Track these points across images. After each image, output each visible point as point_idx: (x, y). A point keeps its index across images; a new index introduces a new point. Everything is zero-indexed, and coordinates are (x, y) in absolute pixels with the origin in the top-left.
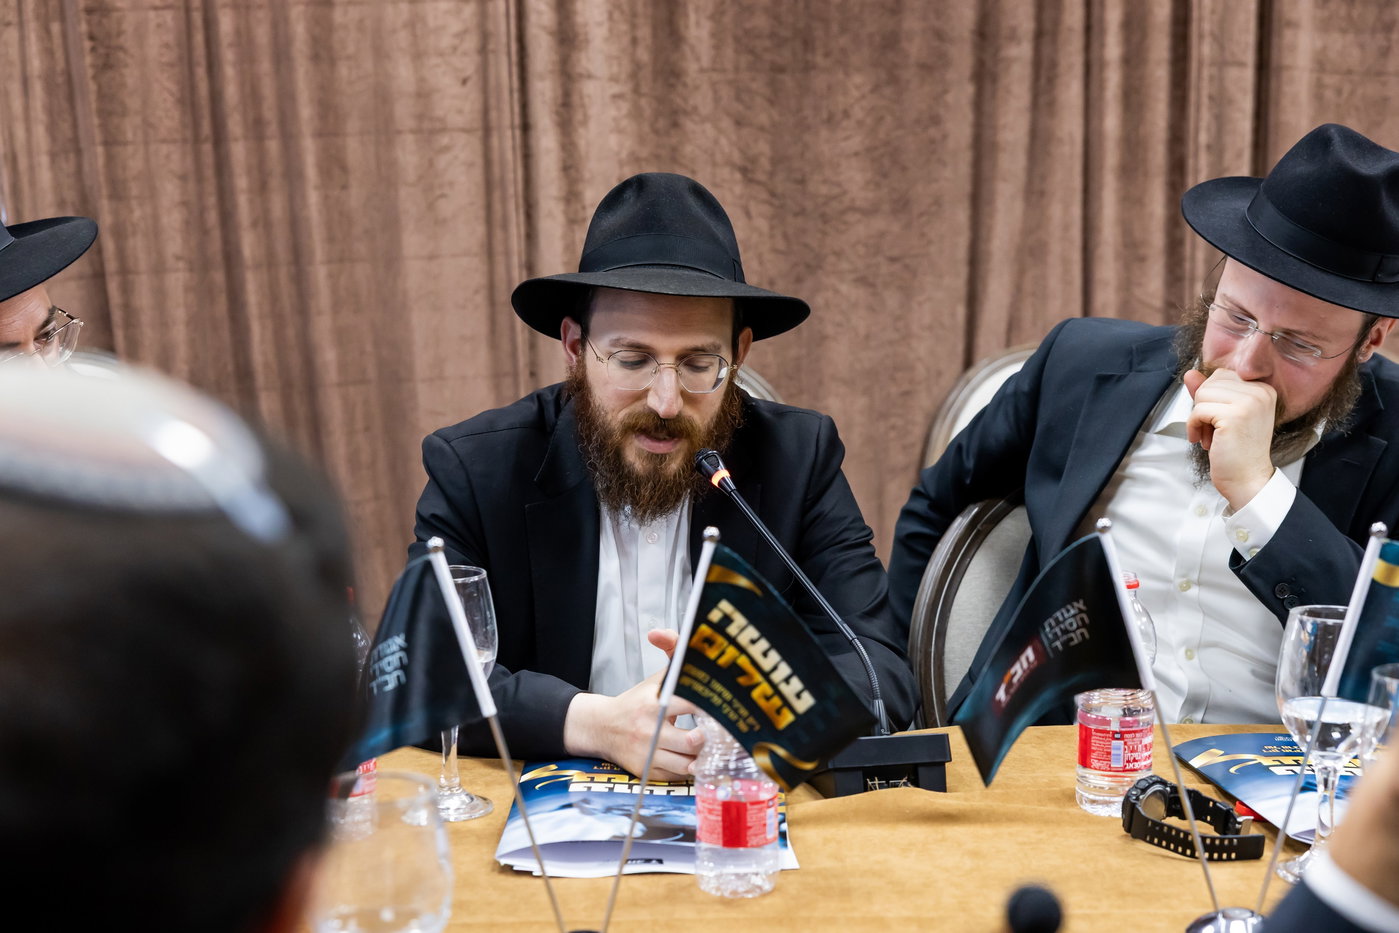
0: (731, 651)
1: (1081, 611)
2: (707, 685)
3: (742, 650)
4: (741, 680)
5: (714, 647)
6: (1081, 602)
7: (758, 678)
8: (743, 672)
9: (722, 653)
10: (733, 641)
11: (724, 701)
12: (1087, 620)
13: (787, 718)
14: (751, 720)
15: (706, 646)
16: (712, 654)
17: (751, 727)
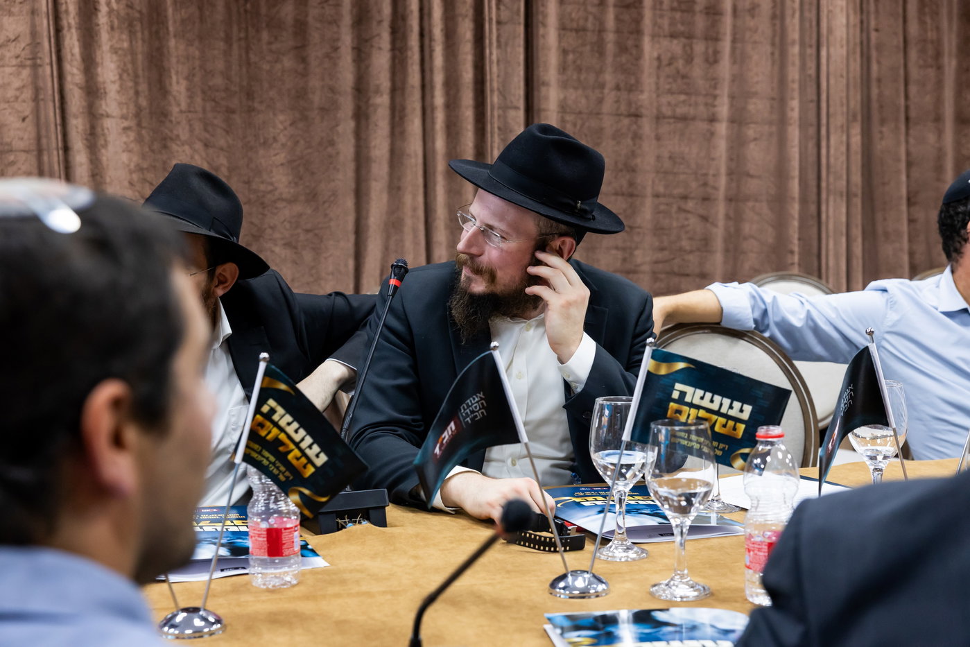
0: (275, 431)
1: (481, 399)
2: (260, 453)
3: (282, 430)
4: (281, 449)
5: (265, 428)
6: (482, 393)
7: (292, 446)
8: (282, 443)
9: (269, 432)
10: (276, 424)
11: (270, 462)
12: (485, 404)
13: (311, 470)
14: (287, 474)
15: (259, 428)
16: (263, 433)
17: (287, 478)
